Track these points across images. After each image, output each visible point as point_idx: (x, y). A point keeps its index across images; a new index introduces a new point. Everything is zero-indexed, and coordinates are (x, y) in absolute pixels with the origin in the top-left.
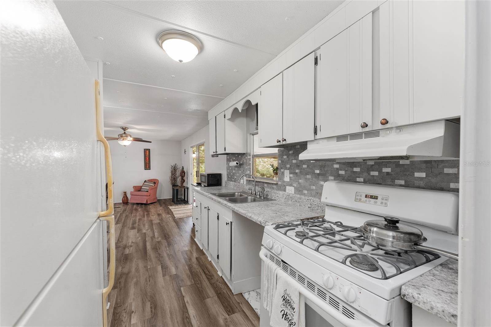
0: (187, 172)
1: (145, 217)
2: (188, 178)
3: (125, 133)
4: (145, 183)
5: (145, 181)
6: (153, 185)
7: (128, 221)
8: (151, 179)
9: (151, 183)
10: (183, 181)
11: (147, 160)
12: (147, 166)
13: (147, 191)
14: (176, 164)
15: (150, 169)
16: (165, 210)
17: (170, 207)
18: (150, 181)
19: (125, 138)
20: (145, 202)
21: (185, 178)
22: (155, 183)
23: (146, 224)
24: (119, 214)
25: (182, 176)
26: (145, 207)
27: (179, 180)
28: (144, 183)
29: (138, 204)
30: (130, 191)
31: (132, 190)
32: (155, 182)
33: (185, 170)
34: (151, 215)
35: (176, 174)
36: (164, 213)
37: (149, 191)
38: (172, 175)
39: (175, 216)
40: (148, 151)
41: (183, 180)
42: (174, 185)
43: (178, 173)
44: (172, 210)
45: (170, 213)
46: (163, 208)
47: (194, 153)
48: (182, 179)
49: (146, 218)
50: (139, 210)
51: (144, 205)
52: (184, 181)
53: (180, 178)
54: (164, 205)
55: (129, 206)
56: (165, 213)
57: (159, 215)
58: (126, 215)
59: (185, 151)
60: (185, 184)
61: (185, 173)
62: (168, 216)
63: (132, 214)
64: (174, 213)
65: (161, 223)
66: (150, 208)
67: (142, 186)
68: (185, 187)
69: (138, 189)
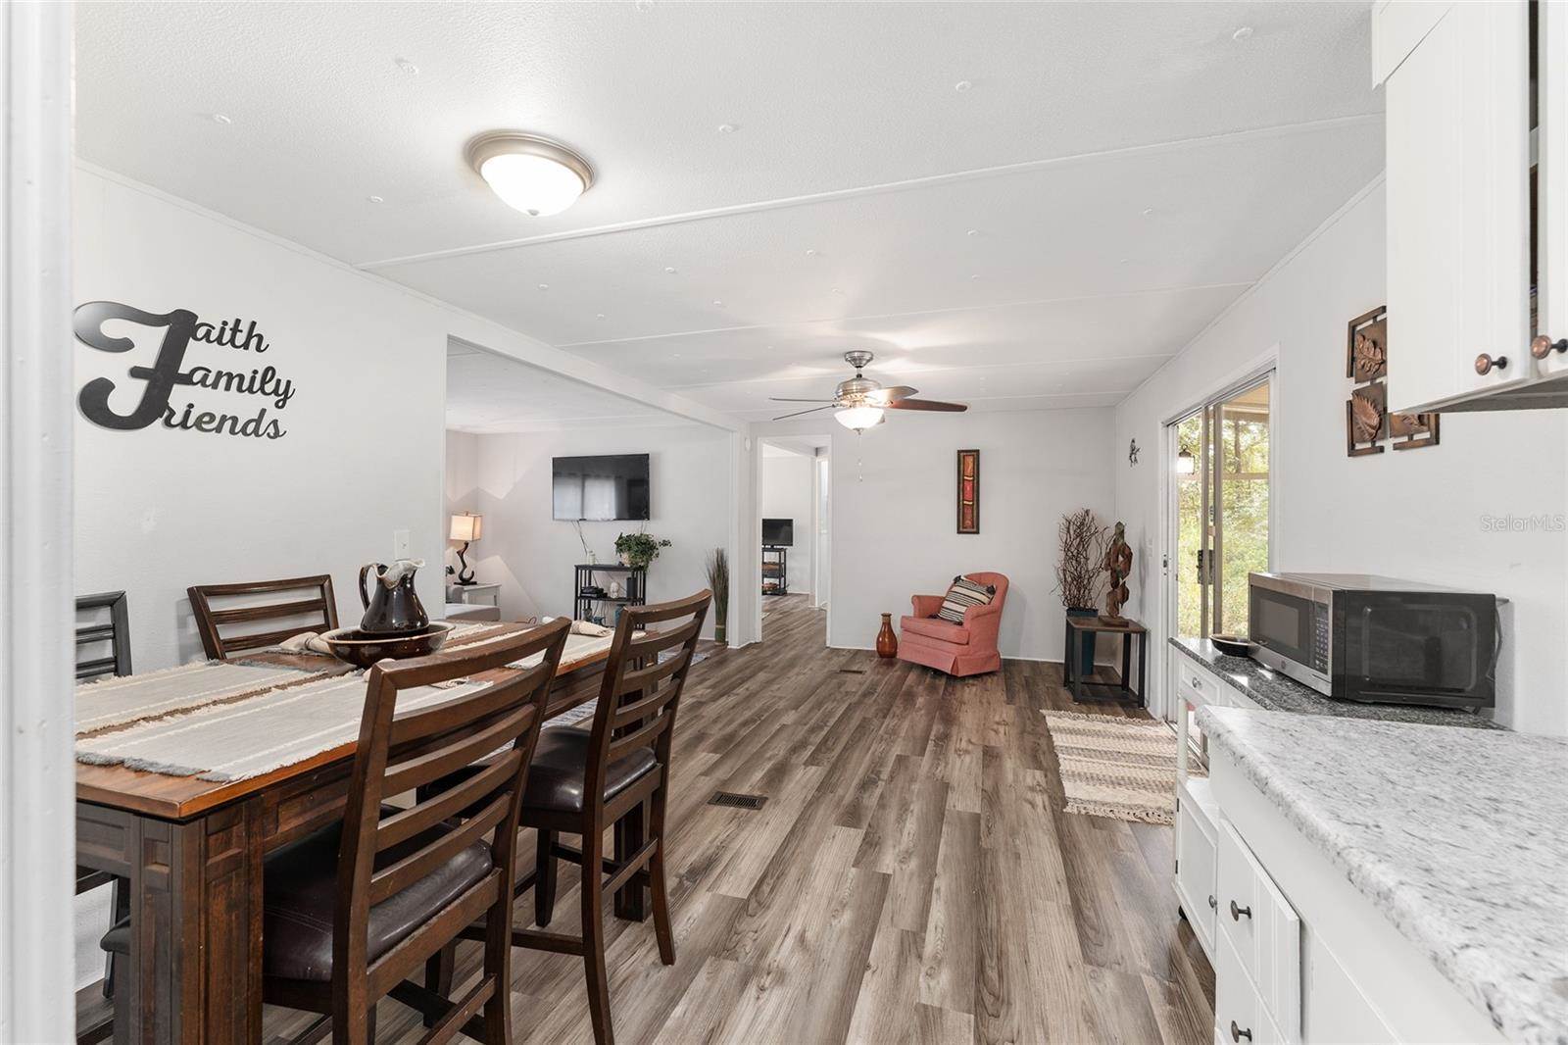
0: (1142, 553)
1: (927, 752)
2: (1148, 581)
3: (859, 376)
4: (955, 589)
5: (957, 579)
6: (985, 599)
7: (856, 754)
8: (981, 574)
9: (981, 589)
10: (1119, 597)
11: (969, 495)
12: (968, 520)
13: (960, 624)
14: (1087, 512)
15: (977, 532)
16: (1023, 732)
17: (1053, 720)
18: (976, 580)
19: (858, 395)
20: (947, 668)
21: (1131, 582)
22: (991, 591)
23: (916, 807)
24: (844, 707)
25: (1114, 571)
26: (946, 689)
27: (1101, 583)
28: (951, 588)
29: (925, 669)
30: (902, 610)
31: (910, 611)
32: (993, 586)
33: (1131, 540)
34: (952, 748)
35: (1087, 559)
36: (1014, 750)
37: (967, 625)
38: (1068, 559)
39: (1071, 789)
40: (970, 460)
41: (1119, 591)
42: (1077, 609)
43: (1095, 555)
44: (1059, 740)
45: (1042, 754)
46: (1019, 711)
47: (1184, 453)
48: (1115, 584)
49: (926, 761)
50: (920, 701)
51: (943, 681)
52: (1125, 596)
53: (1105, 575)
54: (1022, 697)
55: (896, 672)
56: (1022, 749)
57: (990, 756)
58: (865, 718)
59: (1133, 451)
60: (1129, 611)
61: (1129, 557)
62: (1029, 781)
63: (885, 717)
64: (1066, 764)
65: (983, 822)
66: (962, 703)
67: (944, 599)
68: (1131, 628)
69: (930, 609)
